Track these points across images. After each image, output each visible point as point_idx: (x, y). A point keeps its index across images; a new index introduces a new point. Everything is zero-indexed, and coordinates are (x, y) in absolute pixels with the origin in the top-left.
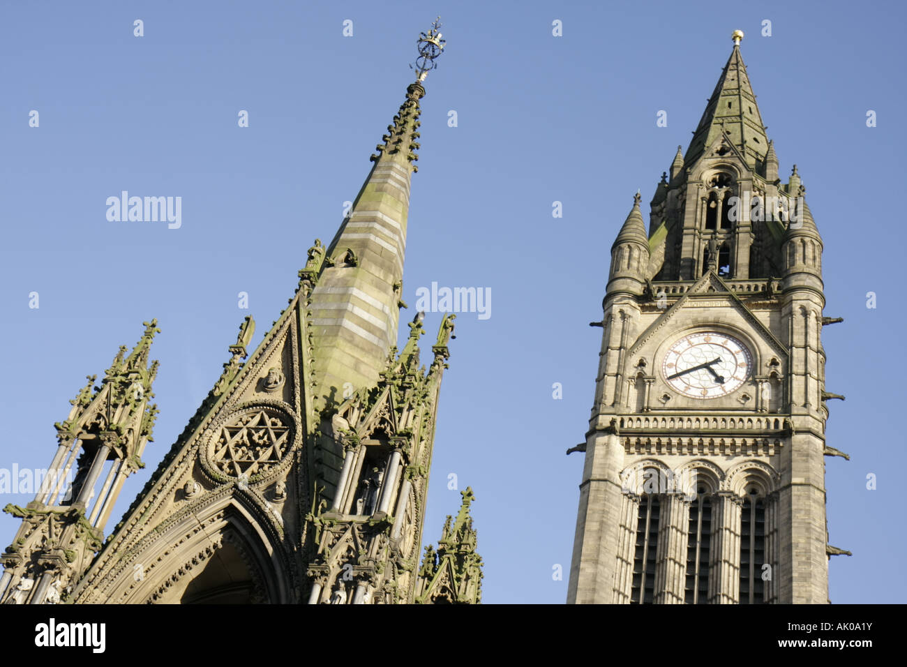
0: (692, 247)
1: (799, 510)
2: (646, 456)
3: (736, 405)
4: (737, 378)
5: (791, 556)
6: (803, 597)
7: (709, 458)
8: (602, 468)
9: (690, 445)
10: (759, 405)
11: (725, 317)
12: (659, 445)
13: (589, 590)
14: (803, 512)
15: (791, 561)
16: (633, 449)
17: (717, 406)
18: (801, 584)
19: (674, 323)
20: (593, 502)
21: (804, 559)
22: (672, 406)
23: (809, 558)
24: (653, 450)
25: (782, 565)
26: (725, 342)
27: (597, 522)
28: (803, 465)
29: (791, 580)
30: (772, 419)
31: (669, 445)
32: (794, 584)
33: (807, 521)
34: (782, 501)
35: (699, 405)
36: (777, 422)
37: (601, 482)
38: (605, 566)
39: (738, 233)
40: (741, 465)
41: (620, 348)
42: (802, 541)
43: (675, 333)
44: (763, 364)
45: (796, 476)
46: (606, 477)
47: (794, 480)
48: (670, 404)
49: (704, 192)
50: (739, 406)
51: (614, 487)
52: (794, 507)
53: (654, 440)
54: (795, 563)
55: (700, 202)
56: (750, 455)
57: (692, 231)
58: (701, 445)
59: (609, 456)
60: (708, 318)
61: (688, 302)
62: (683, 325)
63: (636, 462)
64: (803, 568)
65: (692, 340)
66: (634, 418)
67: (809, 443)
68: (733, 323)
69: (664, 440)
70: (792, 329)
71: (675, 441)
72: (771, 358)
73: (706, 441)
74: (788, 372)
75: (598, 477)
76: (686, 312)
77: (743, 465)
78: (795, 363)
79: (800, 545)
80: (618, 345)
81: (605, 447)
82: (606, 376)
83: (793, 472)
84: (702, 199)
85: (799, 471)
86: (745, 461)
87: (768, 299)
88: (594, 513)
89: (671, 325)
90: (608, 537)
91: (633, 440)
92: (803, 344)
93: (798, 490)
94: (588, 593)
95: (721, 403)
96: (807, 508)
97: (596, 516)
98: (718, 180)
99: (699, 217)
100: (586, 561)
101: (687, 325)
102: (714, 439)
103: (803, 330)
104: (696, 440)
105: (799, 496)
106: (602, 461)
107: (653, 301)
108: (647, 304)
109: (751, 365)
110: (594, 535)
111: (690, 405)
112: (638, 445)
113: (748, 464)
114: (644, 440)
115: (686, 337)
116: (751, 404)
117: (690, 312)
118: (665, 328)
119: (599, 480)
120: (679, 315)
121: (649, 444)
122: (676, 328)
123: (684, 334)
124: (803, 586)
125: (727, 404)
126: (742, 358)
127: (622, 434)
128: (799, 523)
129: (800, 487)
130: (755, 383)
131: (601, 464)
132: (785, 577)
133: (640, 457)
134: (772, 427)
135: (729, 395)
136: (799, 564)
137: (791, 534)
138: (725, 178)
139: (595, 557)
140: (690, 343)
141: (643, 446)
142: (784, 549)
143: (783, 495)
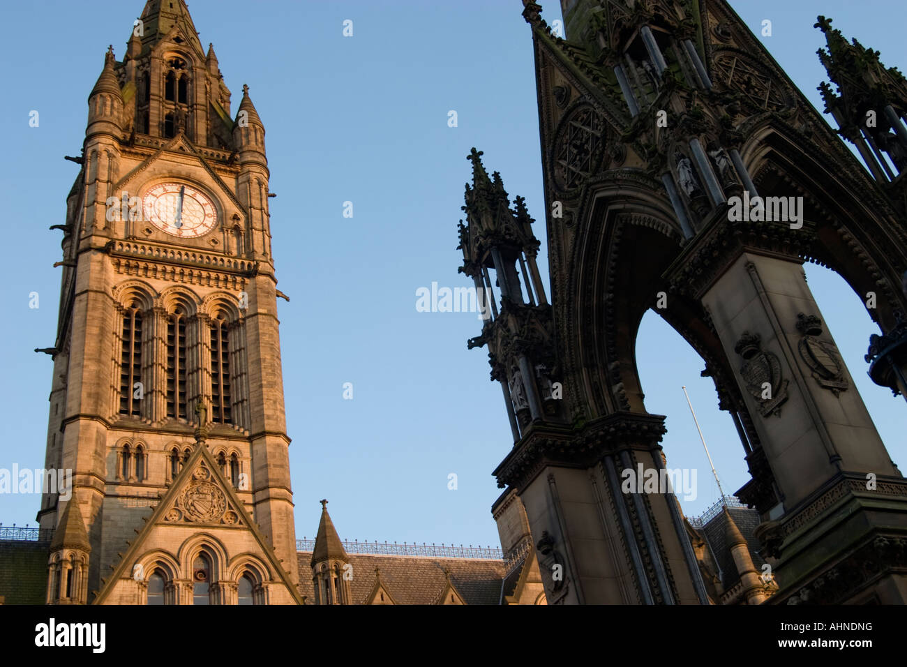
0: (158, 110)
1: (264, 334)
2: (134, 277)
3: (207, 246)
4: (205, 225)
5: (260, 368)
6: (271, 400)
7: (188, 285)
8: (98, 282)
9: (173, 273)
10: (226, 249)
11: (195, 173)
12: (146, 269)
13: (94, 384)
14: (267, 336)
15: (261, 372)
16: (122, 270)
17: (192, 245)
18: (269, 389)
19: (152, 170)
20: (93, 309)
21: (270, 371)
22: (154, 239)
23: (273, 371)
24: (140, 272)
25: (252, 375)
26: (195, 195)
27: (97, 327)
28: (265, 300)
29: (261, 386)
30: (239, 261)
31: (155, 270)
32: (264, 389)
33: (271, 343)
34: (249, 326)
35: (177, 241)
36: (243, 263)
37: (99, 294)
38: (105, 365)
39: (196, 109)
40: (214, 295)
41: (108, 182)
42: (268, 357)
43: (154, 179)
44: (228, 217)
45: (261, 308)
46: (103, 290)
47: (260, 311)
48: (152, 237)
49: (165, 69)
50: (210, 247)
51: (109, 299)
52: (261, 331)
53: (142, 265)
54: (264, 374)
55: (162, 76)
56: (221, 288)
57: (157, 98)
58: (182, 274)
59: (104, 273)
60: (180, 172)
61: (164, 156)
62: (160, 174)
63: (125, 281)
64: (270, 378)
65: (167, 188)
66: (124, 243)
67: (269, 283)
68: (201, 180)
69: (151, 266)
70: (250, 193)
71: (160, 267)
72: (234, 213)
73: (187, 271)
74: (249, 227)
75: (95, 289)
76: (162, 163)
77: (215, 295)
78: (254, 221)
79: (267, 361)
80: (106, 178)
81: (100, 264)
82: (96, 203)
83: (258, 305)
84: (164, 74)
85: (263, 304)
86: (218, 292)
87: (228, 167)
88: (93, 319)
89: (149, 172)
90: (106, 341)
91: (123, 262)
92: (259, 207)
93: (263, 319)
94: (93, 387)
95: (195, 242)
96: (271, 333)
97: (96, 322)
98: (174, 62)
99: (162, 88)
100: (89, 359)
101: (164, 174)
102: (193, 270)
103: (259, 196)
104: (178, 270)
105: (264, 323)
106: (98, 276)
107: (133, 148)
108: (127, 150)
109: (217, 217)
110: (95, 337)
111: (170, 240)
112: (128, 266)
113: (220, 294)
114: (132, 263)
115: (161, 184)
116: (220, 247)
117: (166, 164)
118: (146, 173)
119: (96, 292)
120: (156, 165)
121: (137, 267)
122: (155, 176)
123: (160, 181)
124: (270, 391)
125: (199, 244)
126: (210, 209)
127: (114, 255)
128: (266, 344)
129: (264, 316)
130: (222, 230)
131: (97, 278)
132: (255, 384)
133: (128, 277)
134: (239, 267)
135: (201, 237)
136: (267, 375)
137: (259, 351)
138: (181, 62)
139: (97, 355)
140: (165, 190)
141: (132, 268)
142: (252, 363)
143: (250, 322)
